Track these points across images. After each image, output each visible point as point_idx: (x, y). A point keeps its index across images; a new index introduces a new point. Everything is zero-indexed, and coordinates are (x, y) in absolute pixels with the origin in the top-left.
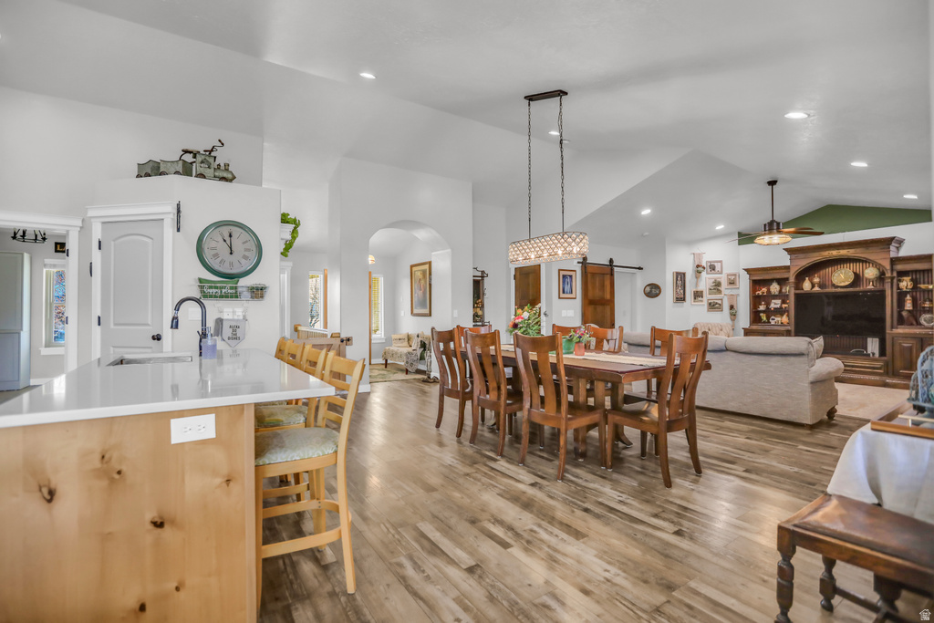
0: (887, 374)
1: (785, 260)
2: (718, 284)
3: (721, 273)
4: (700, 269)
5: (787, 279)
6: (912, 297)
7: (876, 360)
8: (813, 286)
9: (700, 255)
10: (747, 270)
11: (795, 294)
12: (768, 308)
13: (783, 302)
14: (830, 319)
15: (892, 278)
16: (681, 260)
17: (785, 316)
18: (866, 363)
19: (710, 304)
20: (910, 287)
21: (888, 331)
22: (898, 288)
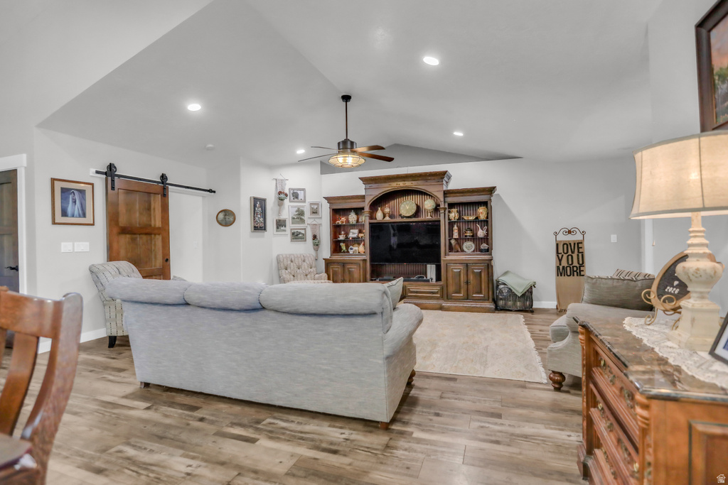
0: (442, 297)
1: (360, 189)
2: (301, 213)
3: (304, 201)
4: (282, 196)
5: (363, 209)
6: (457, 226)
7: (434, 285)
8: (384, 217)
9: (283, 182)
10: (329, 199)
11: (370, 223)
12: (347, 238)
13: (360, 232)
14: (395, 247)
15: (445, 209)
16: (262, 184)
17: (361, 245)
18: (426, 289)
19: (293, 234)
20: (457, 218)
21: (443, 258)
22: (449, 219)
